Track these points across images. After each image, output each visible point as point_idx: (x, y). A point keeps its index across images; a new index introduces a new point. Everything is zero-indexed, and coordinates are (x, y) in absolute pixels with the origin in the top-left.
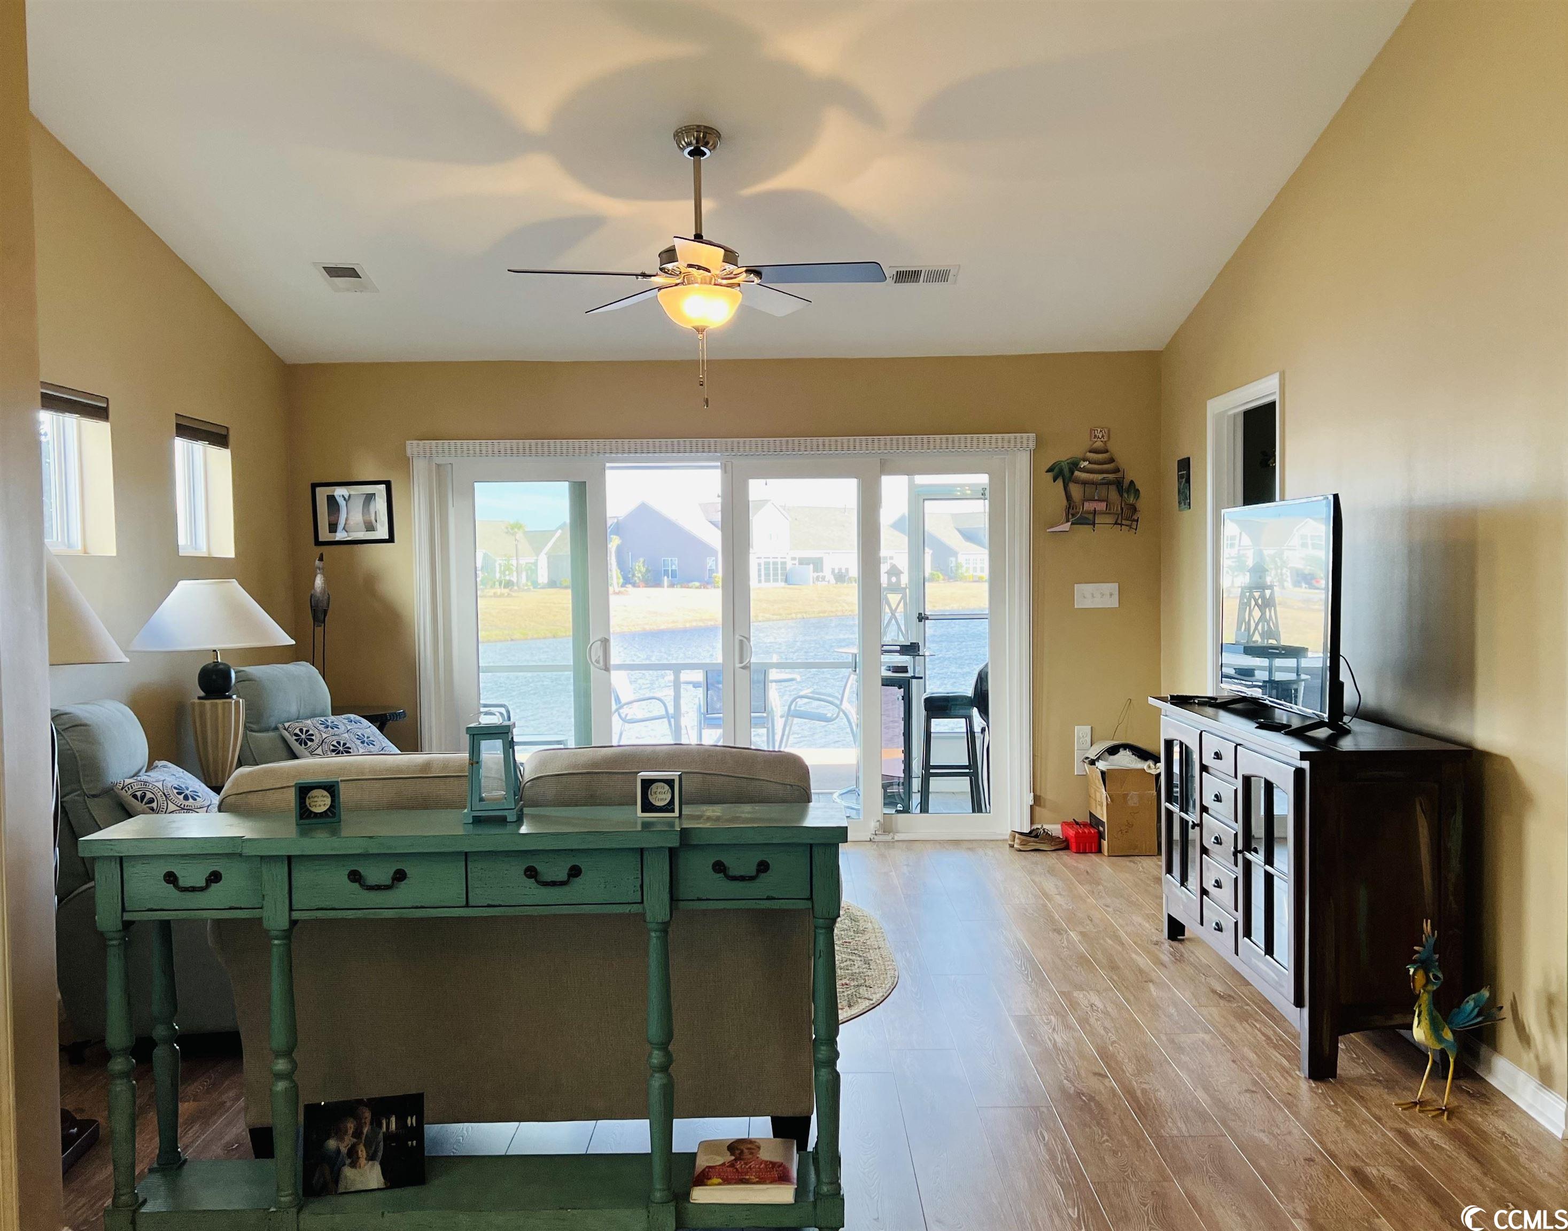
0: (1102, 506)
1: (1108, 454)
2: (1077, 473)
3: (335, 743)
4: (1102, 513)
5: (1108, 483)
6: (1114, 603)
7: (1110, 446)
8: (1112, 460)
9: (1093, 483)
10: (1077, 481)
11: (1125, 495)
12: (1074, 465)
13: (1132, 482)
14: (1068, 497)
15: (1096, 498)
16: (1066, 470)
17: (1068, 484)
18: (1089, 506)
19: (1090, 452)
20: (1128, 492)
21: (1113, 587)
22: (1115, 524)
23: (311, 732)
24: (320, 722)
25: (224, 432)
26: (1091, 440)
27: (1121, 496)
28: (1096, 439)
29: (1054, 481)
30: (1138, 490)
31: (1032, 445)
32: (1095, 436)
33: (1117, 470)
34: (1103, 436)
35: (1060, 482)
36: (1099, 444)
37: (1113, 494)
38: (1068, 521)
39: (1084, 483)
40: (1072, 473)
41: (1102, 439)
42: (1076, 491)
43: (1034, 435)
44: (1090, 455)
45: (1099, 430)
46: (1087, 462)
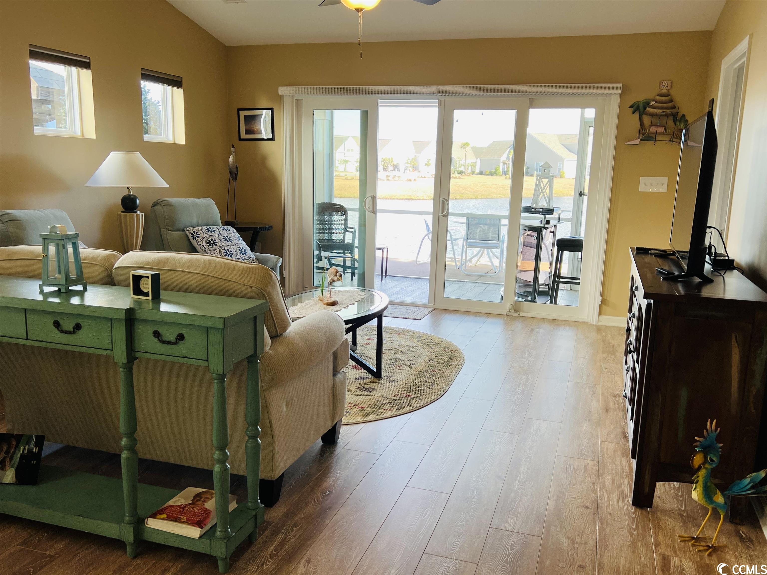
0: (661, 130)
1: (669, 97)
2: (648, 109)
3: (210, 239)
4: (661, 134)
5: (667, 115)
6: (664, 189)
7: (672, 92)
8: (671, 101)
9: (656, 115)
10: (647, 114)
11: (678, 123)
12: (647, 104)
13: (683, 115)
14: (642, 123)
15: (658, 124)
16: (641, 108)
17: (642, 115)
18: (653, 129)
19: (658, 95)
20: (680, 121)
21: (664, 180)
22: (668, 141)
23: (199, 233)
24: (206, 228)
25: (180, 80)
26: (659, 88)
27: (675, 124)
28: (663, 88)
29: (633, 114)
30: (687, 120)
31: (619, 90)
32: (663, 86)
33: (674, 107)
34: (667, 86)
35: (637, 115)
36: (664, 91)
37: (670, 123)
38: (639, 138)
39: (652, 115)
40: (645, 109)
41: (667, 88)
42: (647, 120)
43: (621, 84)
44: (658, 98)
45: (665, 82)
46: (655, 102)
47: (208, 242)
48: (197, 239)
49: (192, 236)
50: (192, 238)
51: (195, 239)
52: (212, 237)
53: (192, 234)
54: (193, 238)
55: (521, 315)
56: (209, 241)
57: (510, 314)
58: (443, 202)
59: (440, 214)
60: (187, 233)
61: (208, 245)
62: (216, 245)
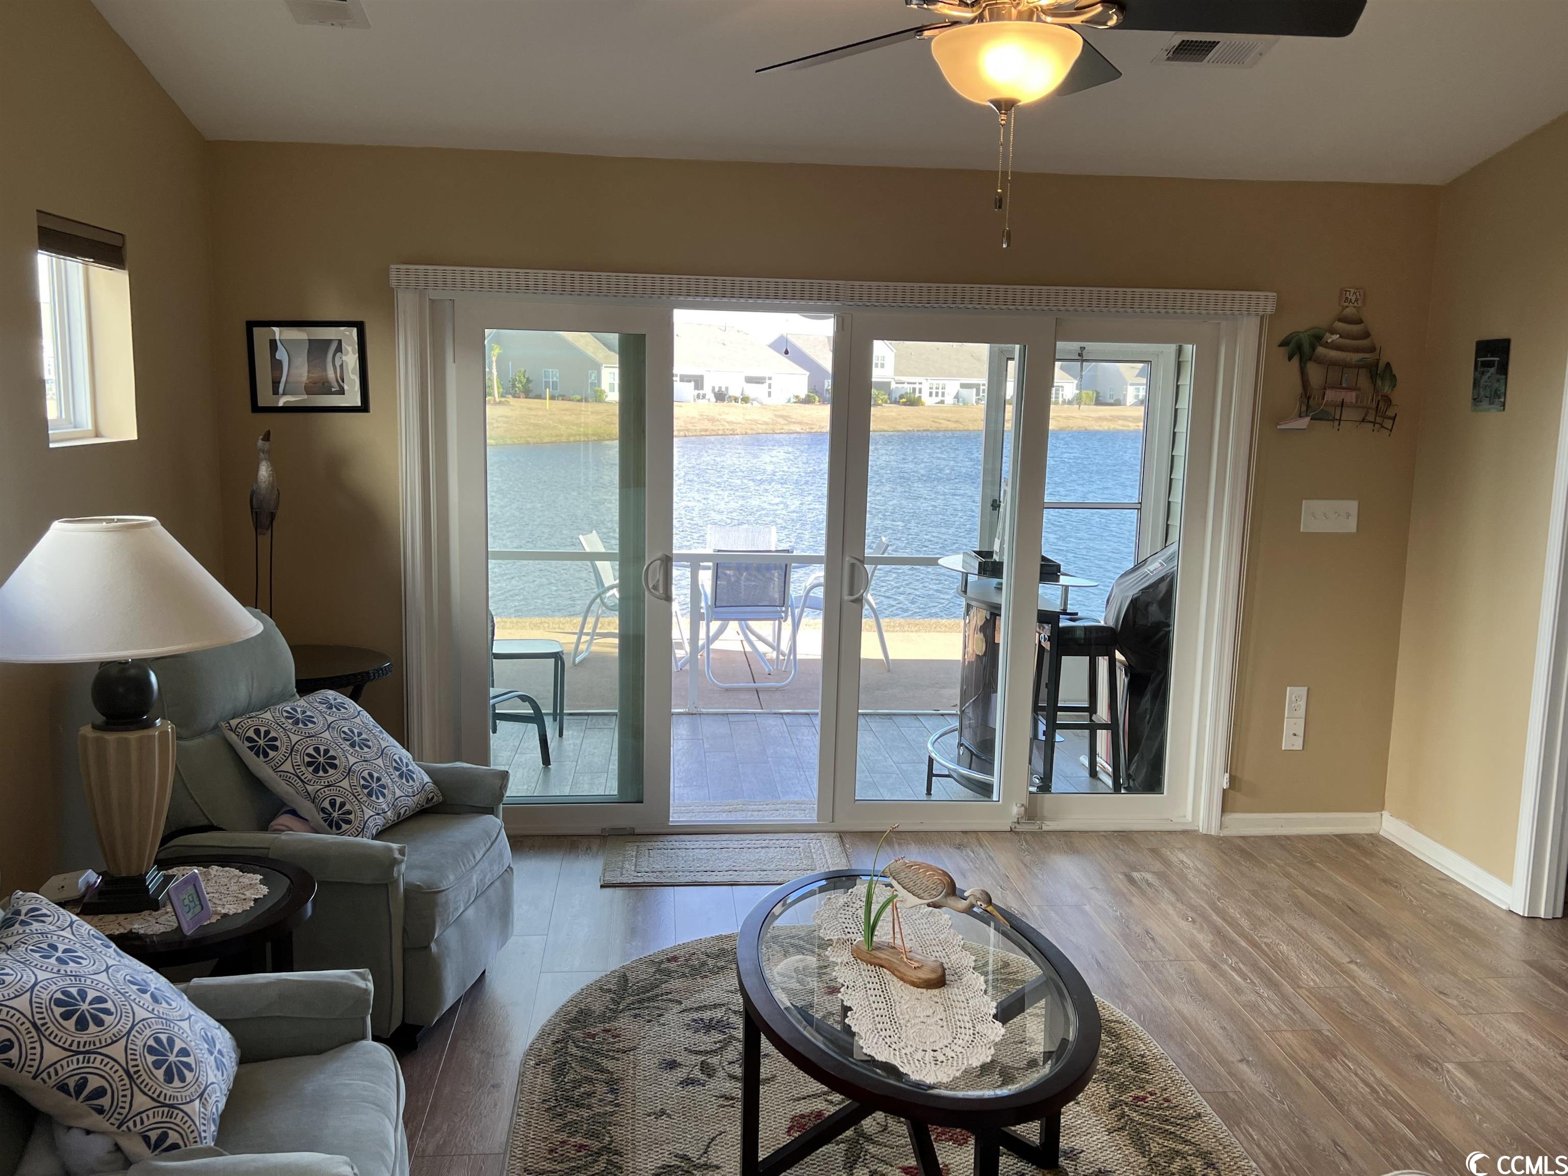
0: (1350, 397)
1: (1362, 325)
2: (1320, 350)
3: (311, 751)
4: (1350, 406)
5: (1358, 366)
6: (1351, 526)
7: (1365, 314)
8: (1366, 335)
9: (1344, 366)
10: (1319, 361)
11: (1379, 382)
12: (1317, 338)
13: (1388, 364)
14: (1305, 383)
15: (1344, 385)
16: (1306, 347)
17: (1305, 364)
18: (1330, 395)
19: (1340, 320)
20: (1383, 379)
21: (1352, 506)
22: (1363, 421)
24: (285, 714)
25: (117, 242)
26: (1340, 304)
27: (1374, 383)
28: (1346, 304)
29: (1287, 360)
30: (1394, 376)
31: (1270, 309)
32: (1347, 298)
33: (1371, 348)
34: (1356, 300)
35: (1296, 360)
36: (1350, 311)
37: (1364, 381)
38: (1307, 416)
39: (1333, 364)
40: (1314, 349)
41: (1356, 304)
42: (1315, 374)
43: (1275, 294)
44: (1340, 325)
45: (1352, 290)
46: (1338, 336)
47: (307, 759)
48: (272, 754)
49: (251, 748)
50: (252, 754)
51: (266, 755)
52: (314, 741)
53: (250, 739)
54: (257, 754)
55: (1045, 828)
56: (309, 755)
57: (1019, 828)
58: (853, 566)
59: (847, 598)
60: (233, 737)
61: (311, 769)
62: (334, 766)
